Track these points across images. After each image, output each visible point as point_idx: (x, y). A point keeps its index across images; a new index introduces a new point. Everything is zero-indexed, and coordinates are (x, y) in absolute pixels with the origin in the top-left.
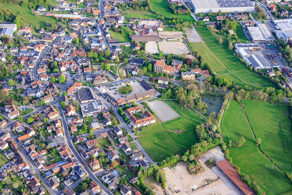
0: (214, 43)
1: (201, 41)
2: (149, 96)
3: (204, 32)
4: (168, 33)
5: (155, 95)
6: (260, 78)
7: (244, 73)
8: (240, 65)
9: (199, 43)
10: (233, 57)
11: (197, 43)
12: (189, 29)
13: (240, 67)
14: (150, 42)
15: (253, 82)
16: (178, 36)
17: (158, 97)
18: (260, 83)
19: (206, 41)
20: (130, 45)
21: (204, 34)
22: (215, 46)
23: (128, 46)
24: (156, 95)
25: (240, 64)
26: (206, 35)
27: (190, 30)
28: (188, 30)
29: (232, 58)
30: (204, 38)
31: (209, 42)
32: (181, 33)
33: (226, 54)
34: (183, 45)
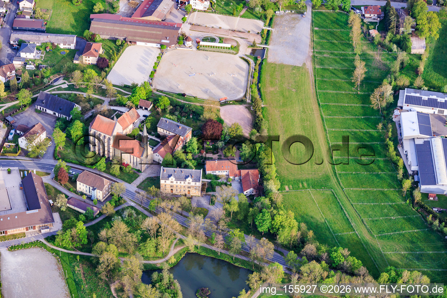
0: (341, 75)
1: (304, 64)
2: (22, 230)
3: (332, 34)
4: (218, 19)
5: (43, 231)
6: (417, 227)
7: (375, 200)
8: (380, 168)
9: (294, 67)
10: (376, 134)
11: (288, 66)
12: (294, 16)
13: (377, 176)
14: (143, 44)
15: (389, 238)
16: (242, 35)
17: (47, 239)
18: (409, 245)
19: (322, 64)
20: (72, 46)
21: (329, 38)
22: (340, 88)
23: (67, 46)
24: (47, 231)
25: (382, 165)
26: (333, 43)
27: (294, 19)
28: (288, 18)
29: (371, 137)
30: (320, 53)
31: (328, 70)
32: (258, 27)
33: (359, 120)
34: (241, 68)
